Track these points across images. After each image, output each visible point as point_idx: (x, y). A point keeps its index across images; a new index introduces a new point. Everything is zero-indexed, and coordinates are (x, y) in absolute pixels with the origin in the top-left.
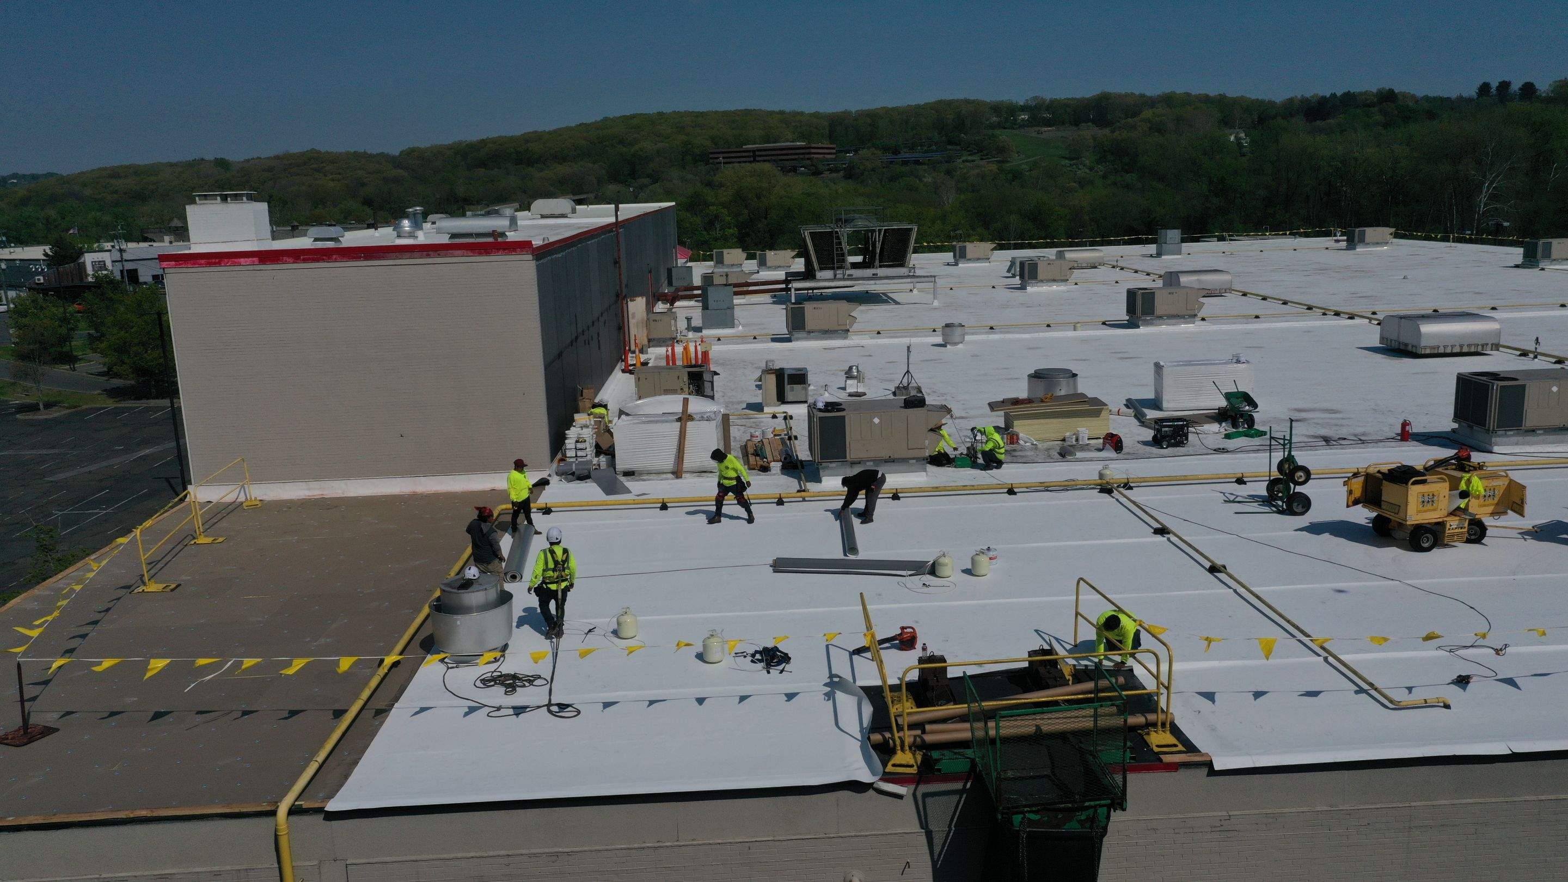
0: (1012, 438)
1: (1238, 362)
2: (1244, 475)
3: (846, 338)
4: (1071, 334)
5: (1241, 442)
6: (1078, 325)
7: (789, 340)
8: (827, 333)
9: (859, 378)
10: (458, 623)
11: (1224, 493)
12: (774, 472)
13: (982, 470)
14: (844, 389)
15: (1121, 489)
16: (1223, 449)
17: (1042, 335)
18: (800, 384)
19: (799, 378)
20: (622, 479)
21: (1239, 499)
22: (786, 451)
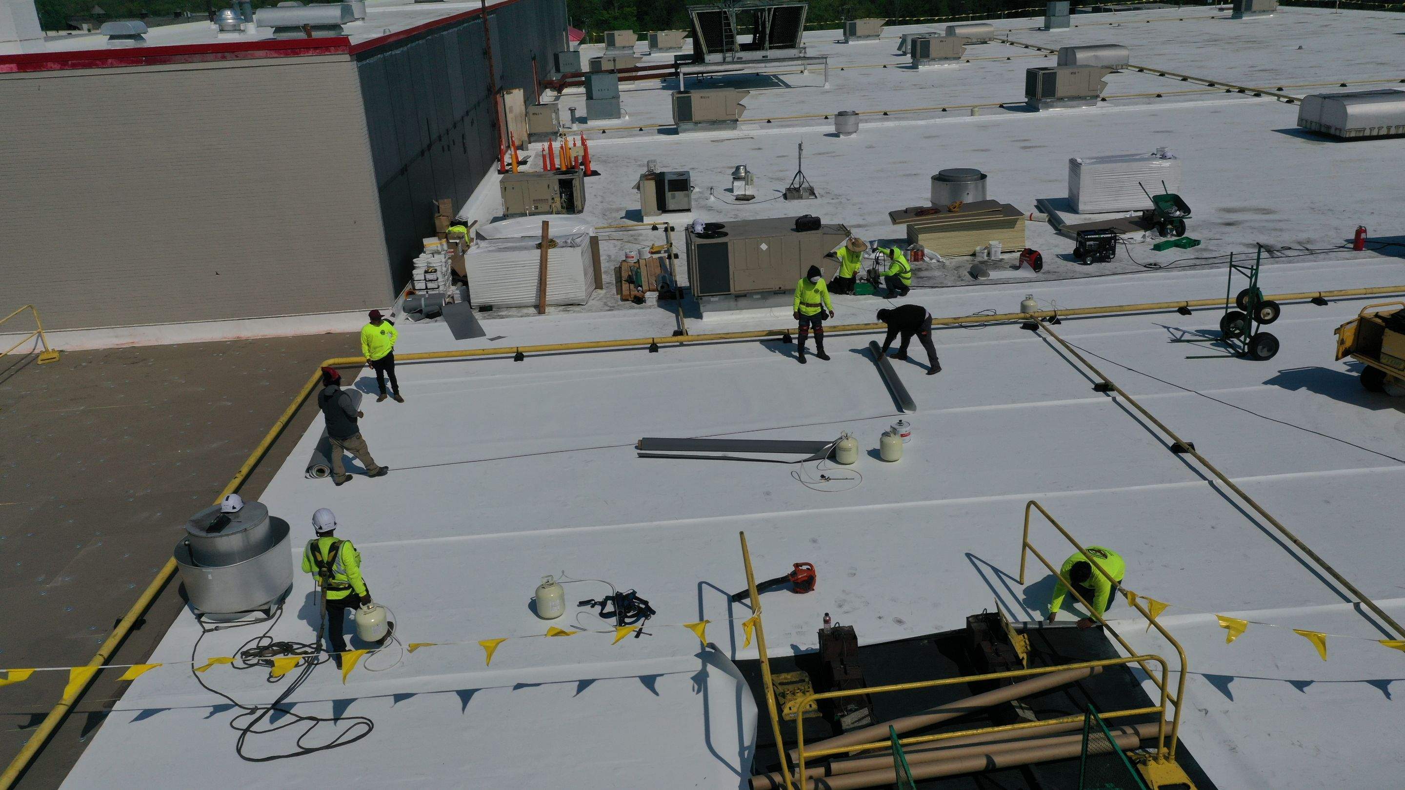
0: (916, 254)
1: (1164, 157)
2: (1190, 303)
3: (735, 128)
4: (969, 119)
5: (1171, 255)
6: (976, 109)
7: (675, 132)
8: (715, 124)
9: (747, 179)
10: (210, 577)
11: (1168, 328)
12: (650, 304)
13: (884, 298)
14: (731, 190)
15: (1046, 324)
16: (1155, 265)
17: (938, 121)
18: (682, 190)
19: (681, 184)
20: (477, 315)
21: (1187, 337)
22: (664, 278)
